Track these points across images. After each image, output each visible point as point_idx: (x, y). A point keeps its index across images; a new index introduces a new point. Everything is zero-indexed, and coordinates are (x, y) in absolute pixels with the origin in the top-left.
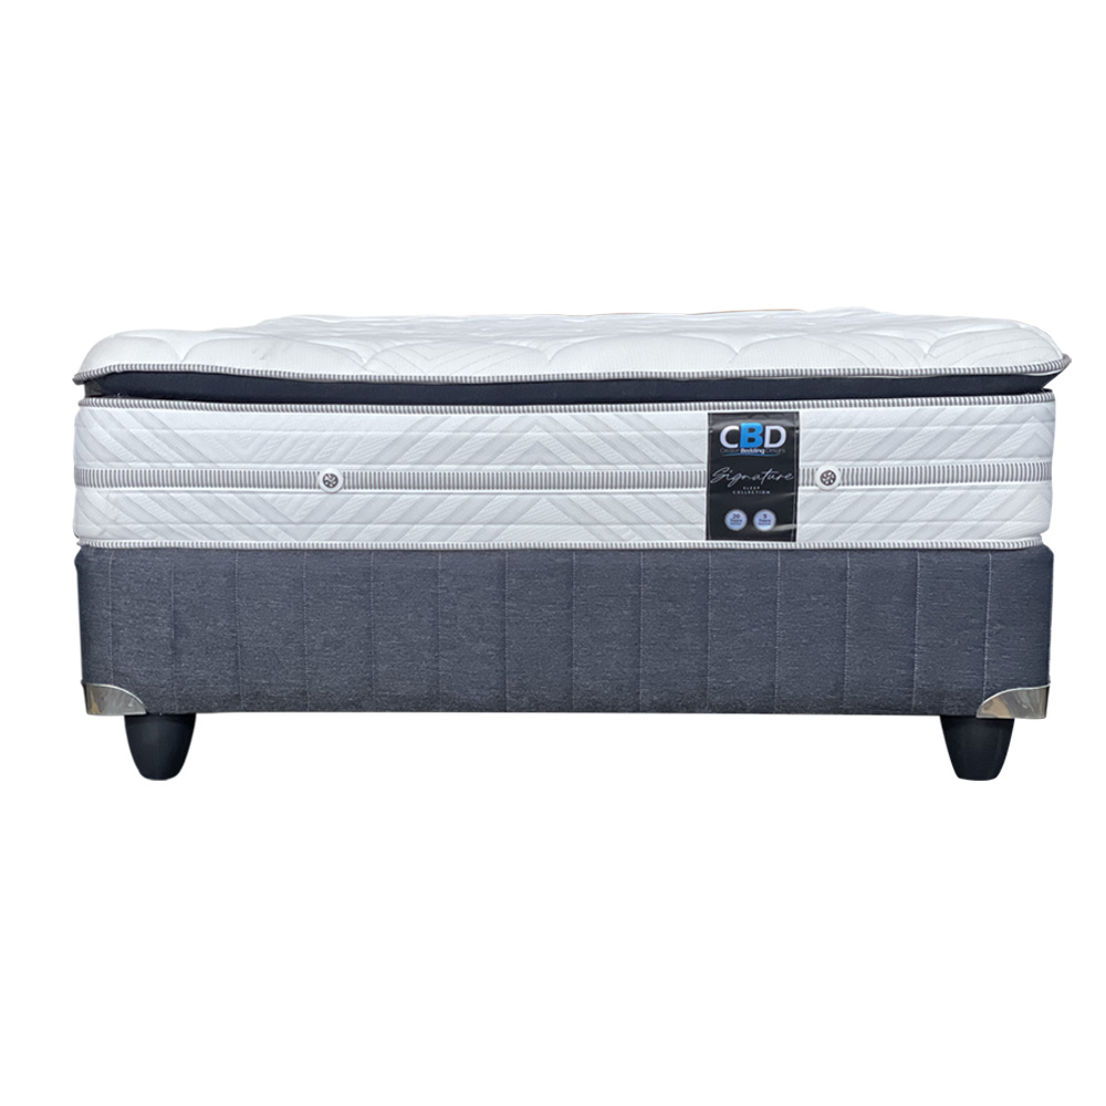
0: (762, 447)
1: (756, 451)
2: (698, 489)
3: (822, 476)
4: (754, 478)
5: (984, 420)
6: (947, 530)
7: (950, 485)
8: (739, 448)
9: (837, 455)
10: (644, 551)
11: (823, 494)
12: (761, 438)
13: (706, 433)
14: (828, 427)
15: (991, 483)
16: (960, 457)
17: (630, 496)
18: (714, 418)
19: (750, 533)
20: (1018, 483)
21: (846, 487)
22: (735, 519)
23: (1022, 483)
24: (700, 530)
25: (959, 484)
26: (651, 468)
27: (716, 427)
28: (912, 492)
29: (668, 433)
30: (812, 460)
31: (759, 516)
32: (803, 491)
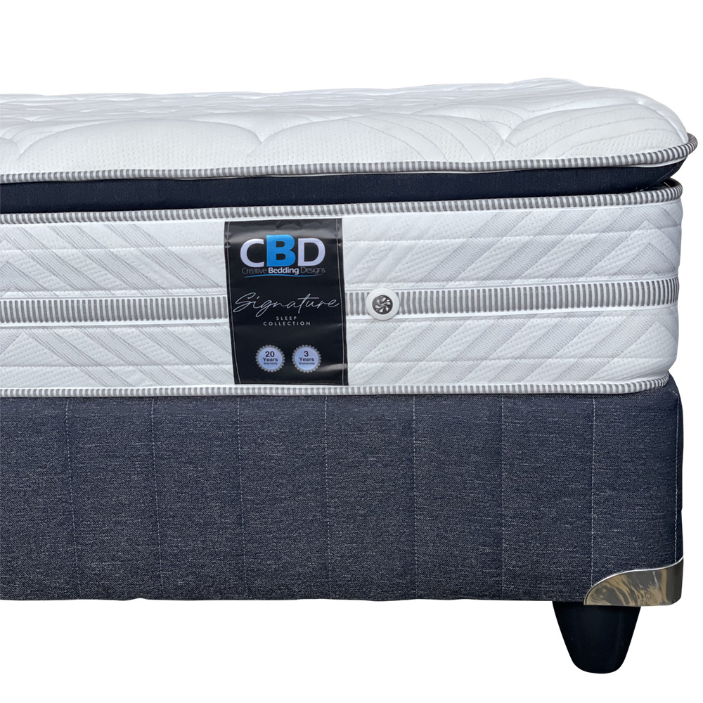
0: (295, 265)
1: (289, 271)
2: (218, 320)
3: (374, 303)
4: (288, 306)
5: (581, 228)
6: (539, 370)
7: (540, 311)
8: (266, 267)
9: (393, 274)
10: (156, 398)
11: (378, 325)
12: (293, 254)
13: (222, 247)
14: (378, 239)
15: (593, 309)
16: (552, 276)
17: (133, 329)
18: (232, 228)
19: (289, 375)
20: (628, 308)
21: (407, 316)
22: (269, 357)
23: (634, 308)
24: (225, 372)
25: (552, 311)
26: (156, 294)
27: (234, 240)
28: (492, 321)
29: (174, 249)
30: (361, 282)
31: (299, 354)
32: (353, 321)
